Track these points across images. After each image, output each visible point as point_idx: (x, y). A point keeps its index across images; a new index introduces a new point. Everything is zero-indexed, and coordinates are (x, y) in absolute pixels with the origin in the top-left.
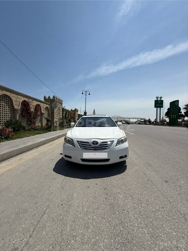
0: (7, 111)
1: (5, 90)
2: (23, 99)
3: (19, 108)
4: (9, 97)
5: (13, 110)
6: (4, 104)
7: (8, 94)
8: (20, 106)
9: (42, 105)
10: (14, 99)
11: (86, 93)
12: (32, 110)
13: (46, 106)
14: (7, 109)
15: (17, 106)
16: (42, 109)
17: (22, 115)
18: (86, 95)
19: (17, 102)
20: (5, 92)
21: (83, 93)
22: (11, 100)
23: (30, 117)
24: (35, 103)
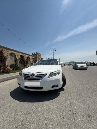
0: (13, 60)
1: (12, 51)
2: (21, 54)
3: (19, 59)
4: (14, 54)
5: (16, 60)
6: (12, 57)
7: (14, 52)
8: (19, 58)
9: (30, 57)
10: (16, 55)
11: (54, 50)
12: (25, 59)
13: (32, 57)
14: (13, 59)
15: (18, 58)
16: (30, 59)
17: (20, 62)
18: (54, 51)
19: (18, 56)
20: (12, 52)
21: (52, 50)
22: (15, 55)
23: (24, 63)
24: (27, 56)
